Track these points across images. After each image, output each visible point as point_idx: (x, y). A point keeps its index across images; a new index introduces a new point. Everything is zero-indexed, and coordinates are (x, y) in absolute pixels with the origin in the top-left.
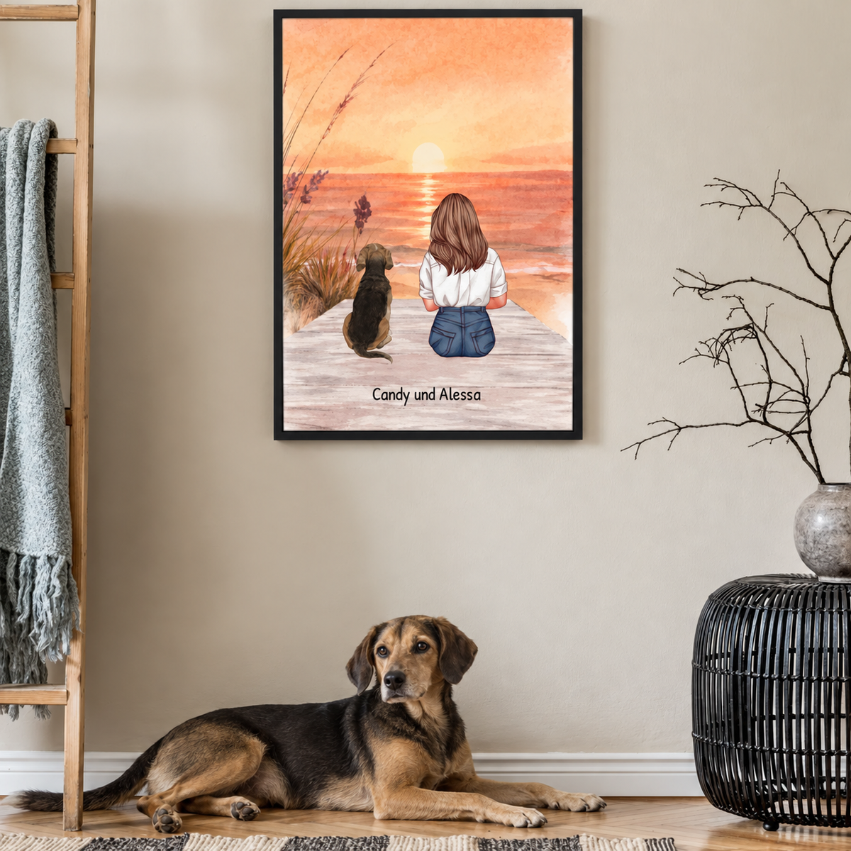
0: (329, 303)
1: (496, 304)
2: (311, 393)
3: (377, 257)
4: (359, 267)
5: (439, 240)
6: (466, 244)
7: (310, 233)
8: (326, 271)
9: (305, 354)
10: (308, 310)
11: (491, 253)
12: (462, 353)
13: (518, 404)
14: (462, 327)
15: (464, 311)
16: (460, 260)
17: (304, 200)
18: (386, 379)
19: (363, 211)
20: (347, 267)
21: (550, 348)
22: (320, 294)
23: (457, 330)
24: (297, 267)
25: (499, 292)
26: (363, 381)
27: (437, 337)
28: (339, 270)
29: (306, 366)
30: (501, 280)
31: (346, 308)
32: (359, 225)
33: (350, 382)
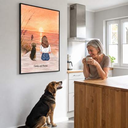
0: (27, 52)
1: (50, 53)
2: (25, 66)
3: (34, 45)
4: (32, 46)
5: (42, 43)
6: (46, 44)
7: (25, 40)
8: (27, 46)
9: (24, 60)
10: (25, 53)
11: (49, 45)
12: (45, 60)
13: (52, 67)
14: (46, 56)
15: (46, 54)
16: (45, 46)
17: (24, 35)
18: (36, 64)
19: (32, 37)
20: (30, 46)
21: (56, 59)
22: (26, 50)
23: (45, 56)
24: (23, 45)
25: (50, 51)
26: (32, 64)
27: (42, 57)
28: (29, 47)
29: (24, 62)
30: (50, 49)
31: (30, 52)
32: (32, 39)
33: (31, 64)
